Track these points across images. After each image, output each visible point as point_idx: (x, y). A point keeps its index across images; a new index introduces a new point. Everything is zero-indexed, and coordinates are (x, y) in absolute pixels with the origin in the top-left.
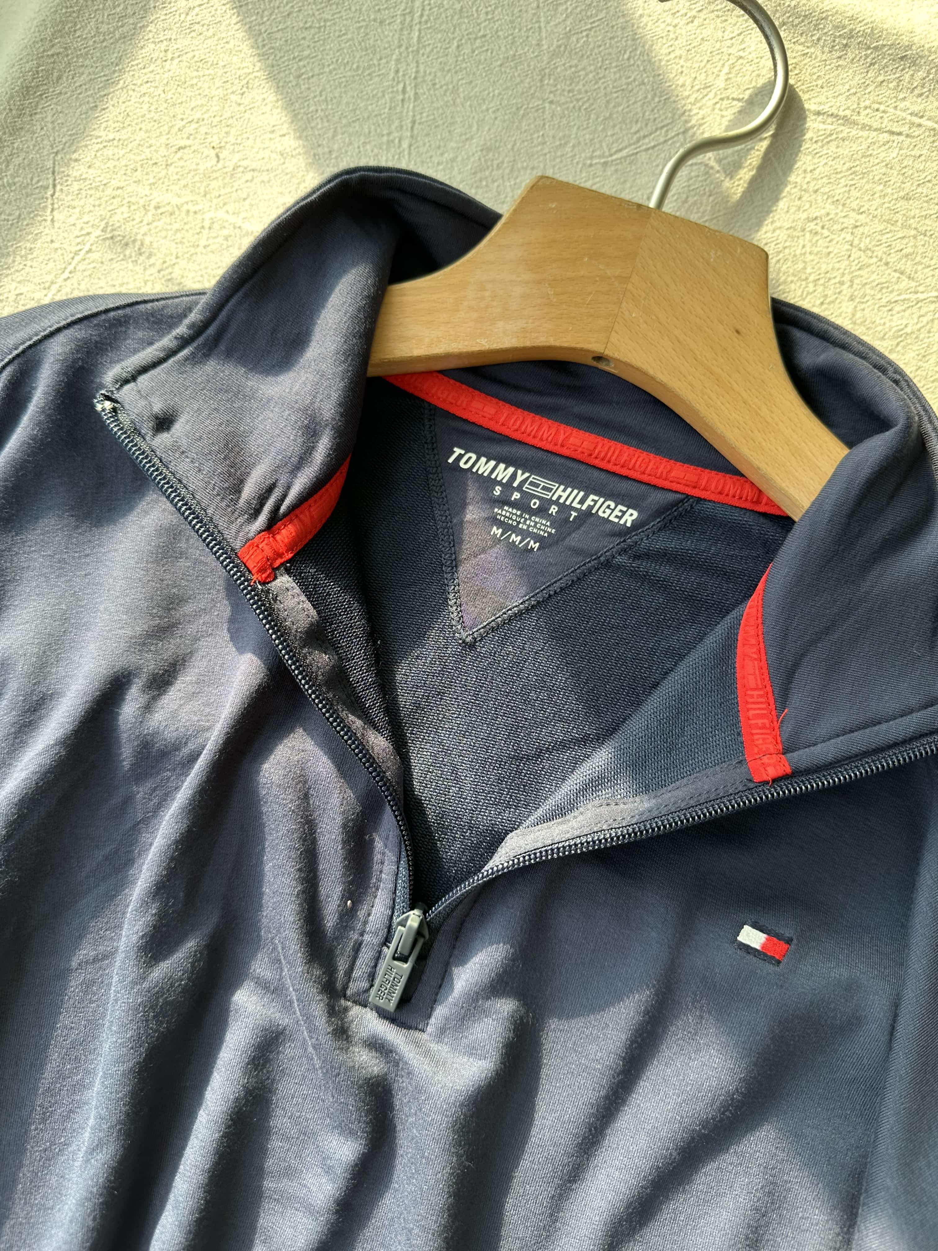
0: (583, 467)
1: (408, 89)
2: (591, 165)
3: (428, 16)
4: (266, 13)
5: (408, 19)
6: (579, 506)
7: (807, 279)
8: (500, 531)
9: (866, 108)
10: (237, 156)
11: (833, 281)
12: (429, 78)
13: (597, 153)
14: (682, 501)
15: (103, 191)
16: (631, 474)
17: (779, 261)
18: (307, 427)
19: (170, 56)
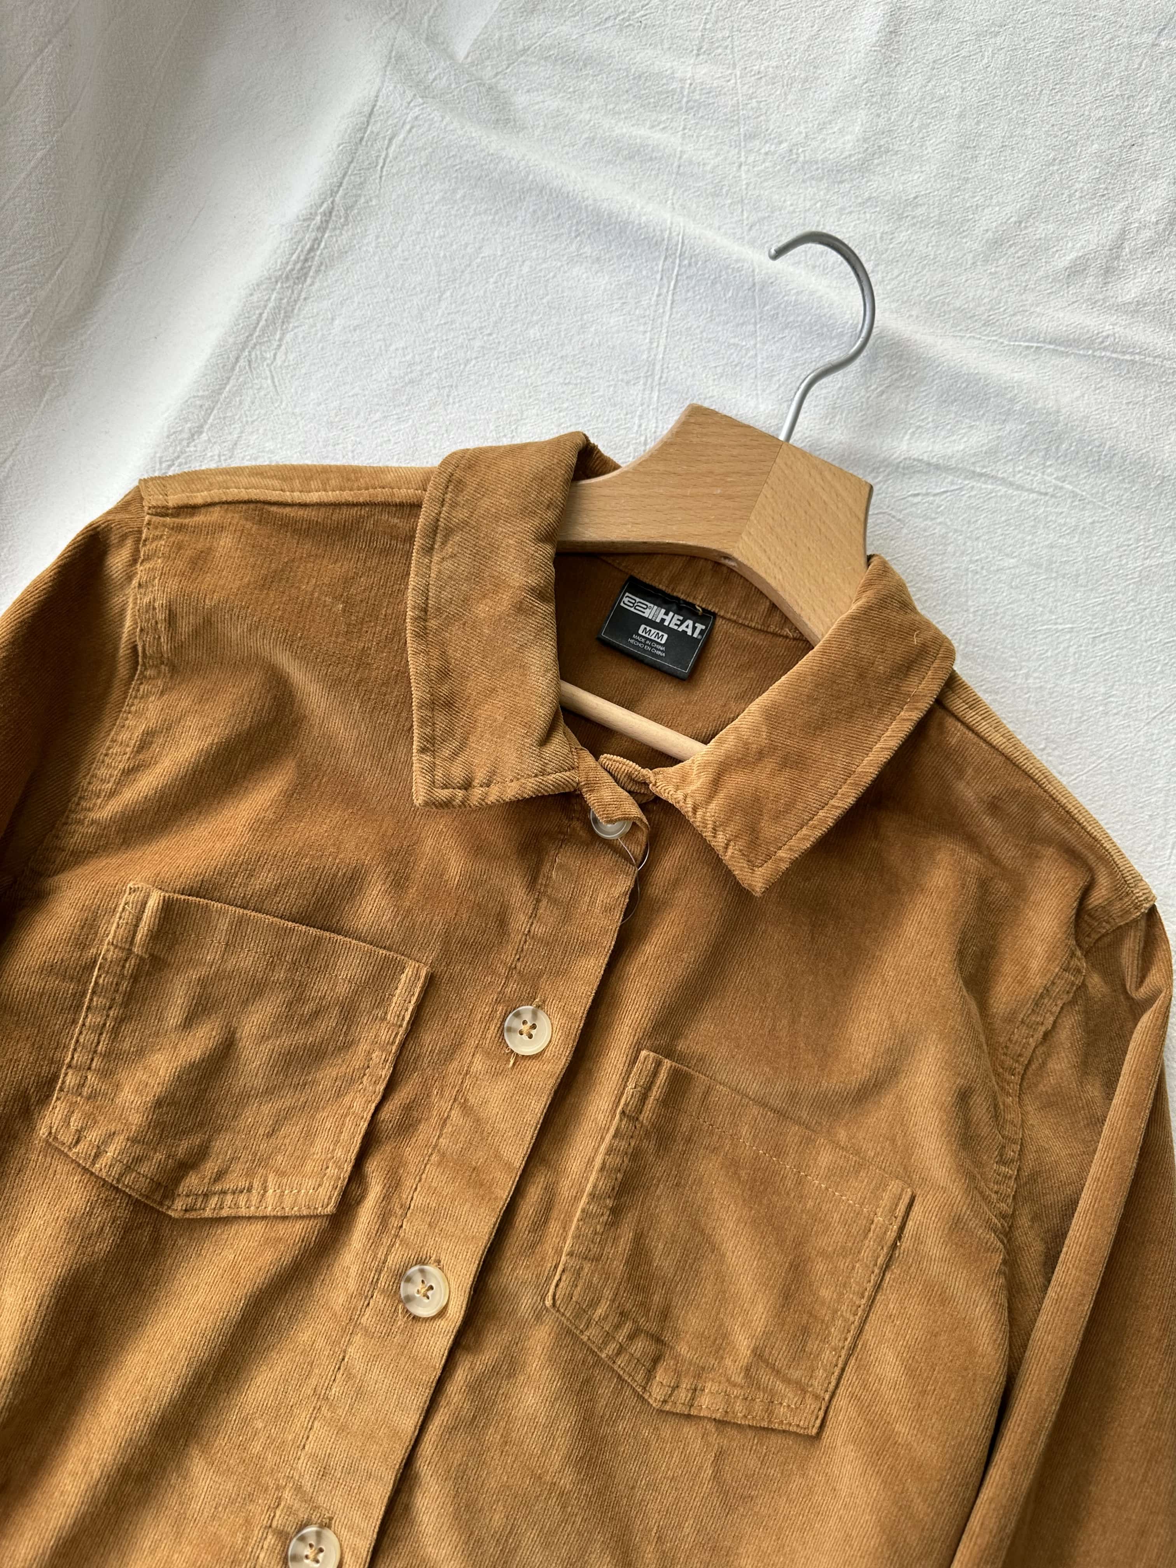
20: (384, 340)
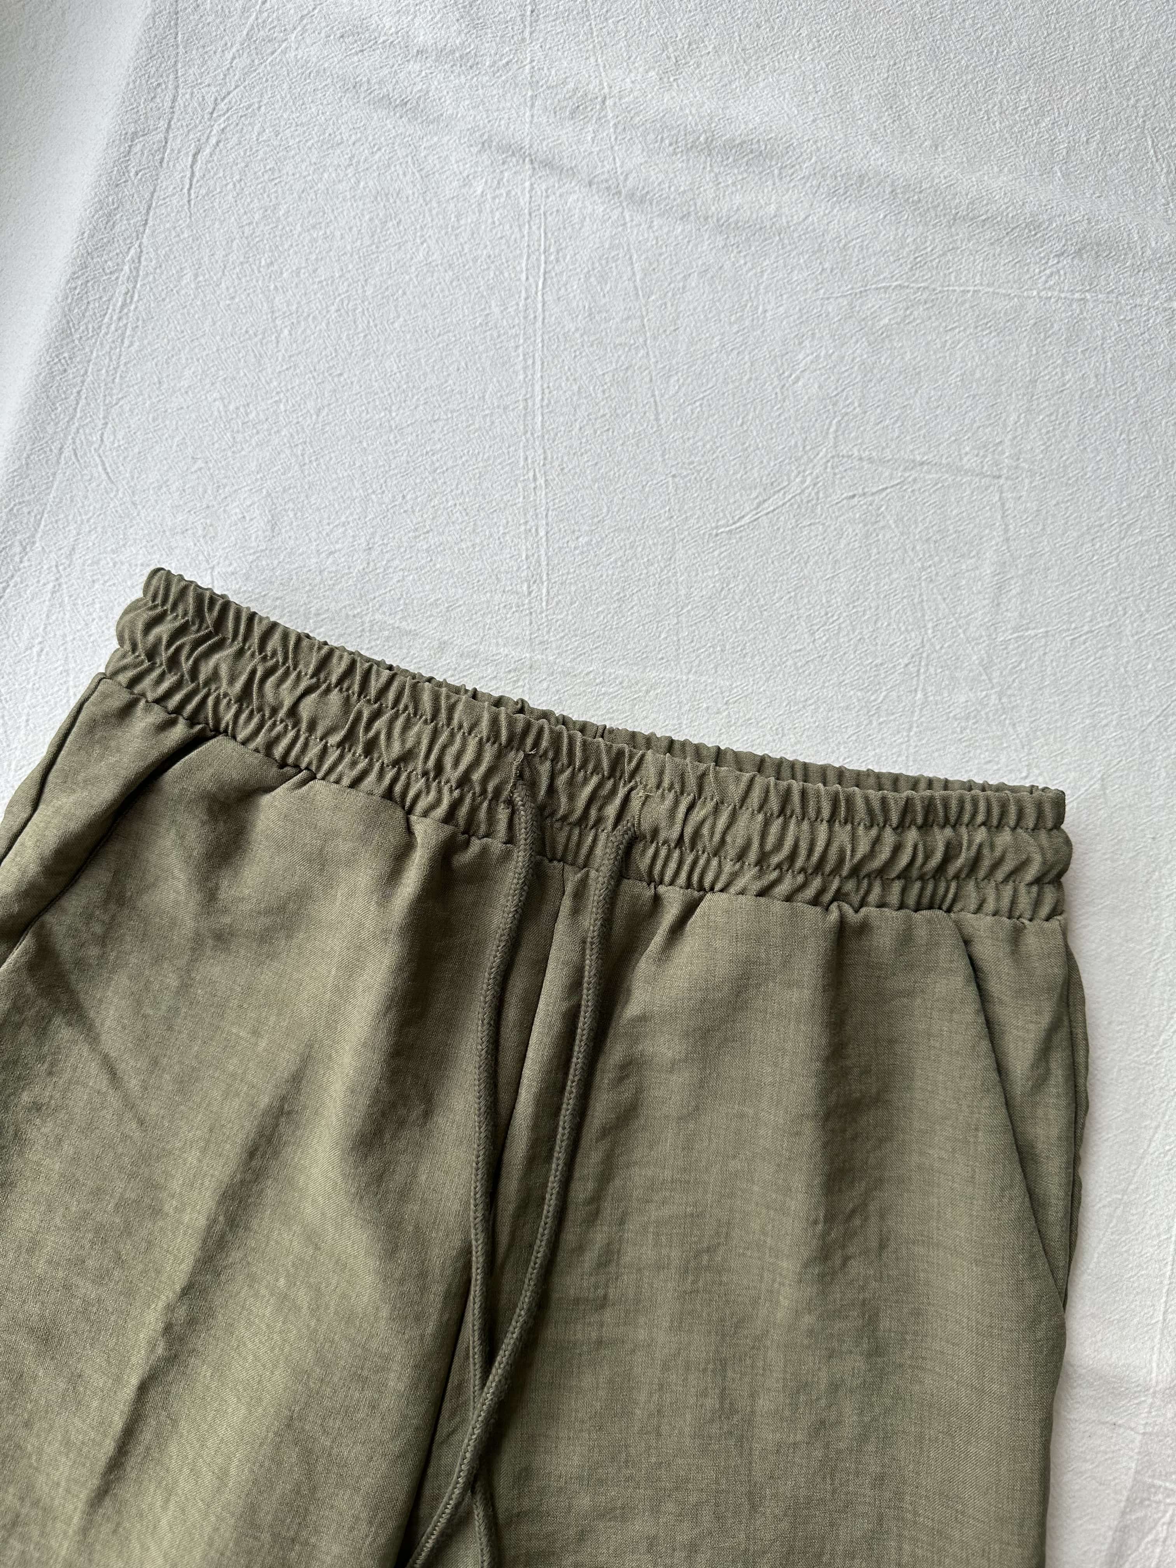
20: (222, 399)
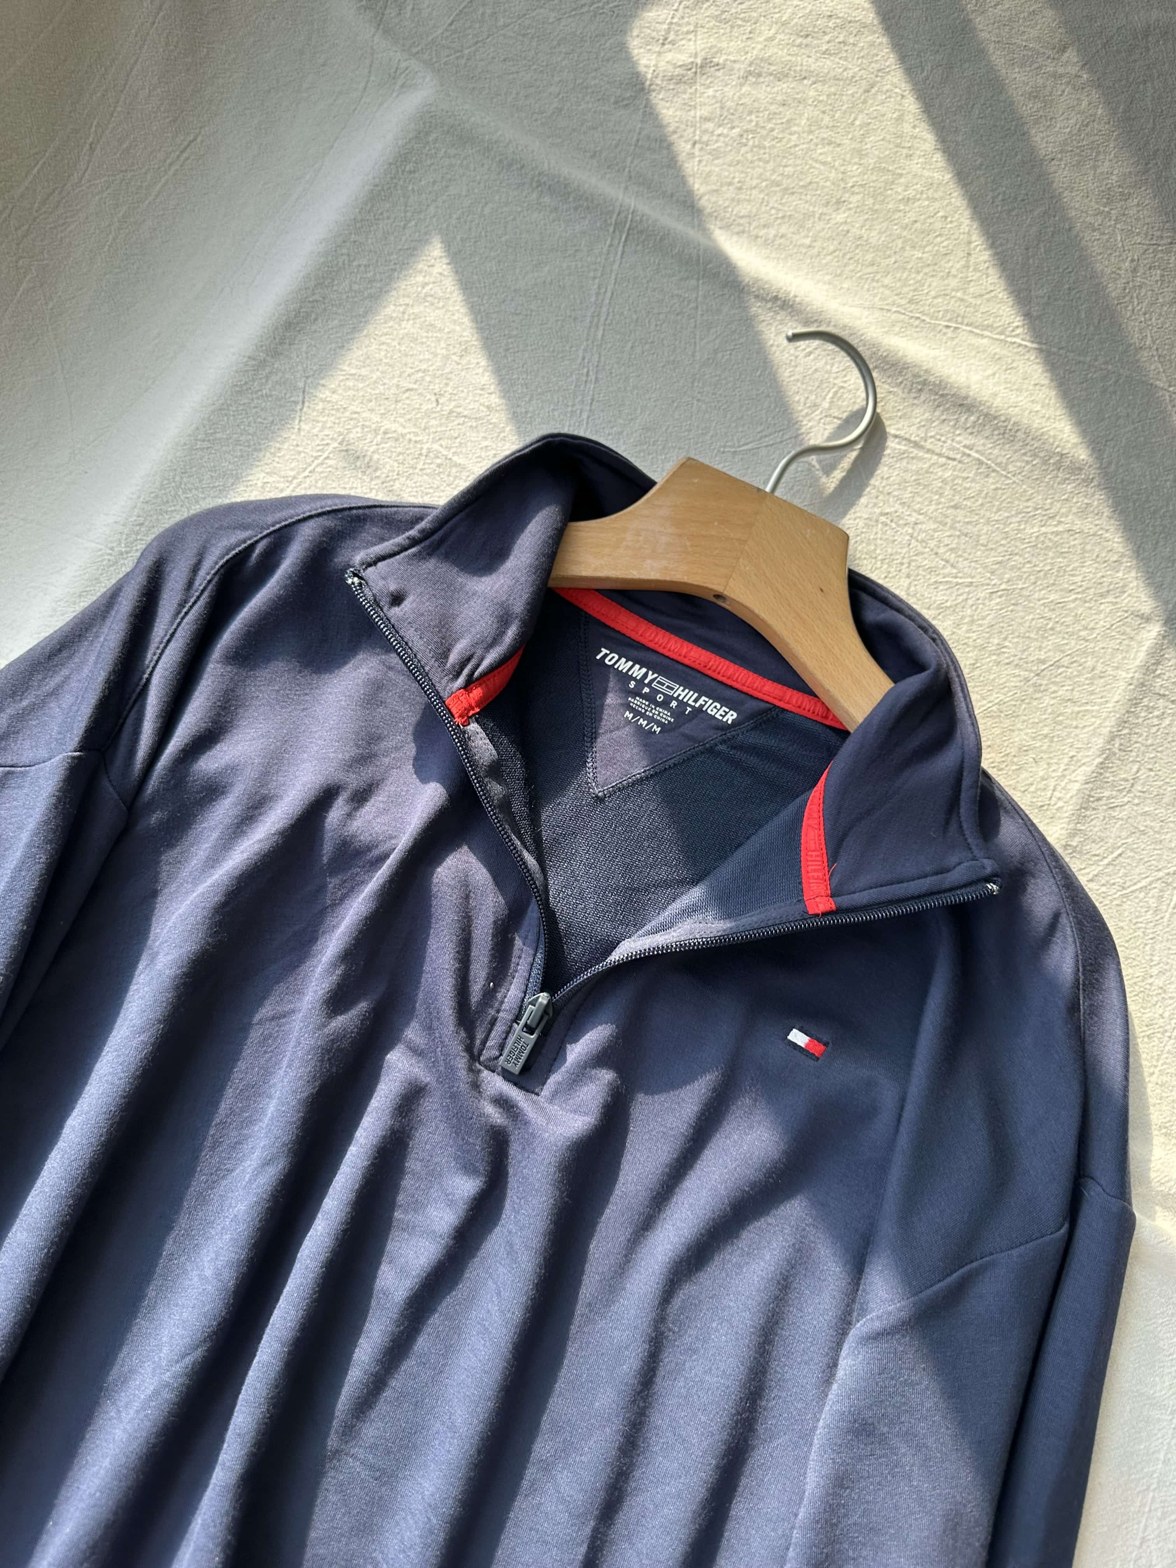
0: (699, 675)
1: (591, 373)
2: (724, 452)
3: (612, 321)
4: (486, 297)
5: (596, 319)
6: (693, 704)
7: (876, 558)
8: (632, 715)
9: (931, 437)
10: (453, 404)
11: (895, 562)
12: (607, 368)
13: (729, 444)
14: (770, 709)
15: (343, 413)
16: (734, 684)
17: (856, 542)
18: (501, 617)
19: (406, 317)
